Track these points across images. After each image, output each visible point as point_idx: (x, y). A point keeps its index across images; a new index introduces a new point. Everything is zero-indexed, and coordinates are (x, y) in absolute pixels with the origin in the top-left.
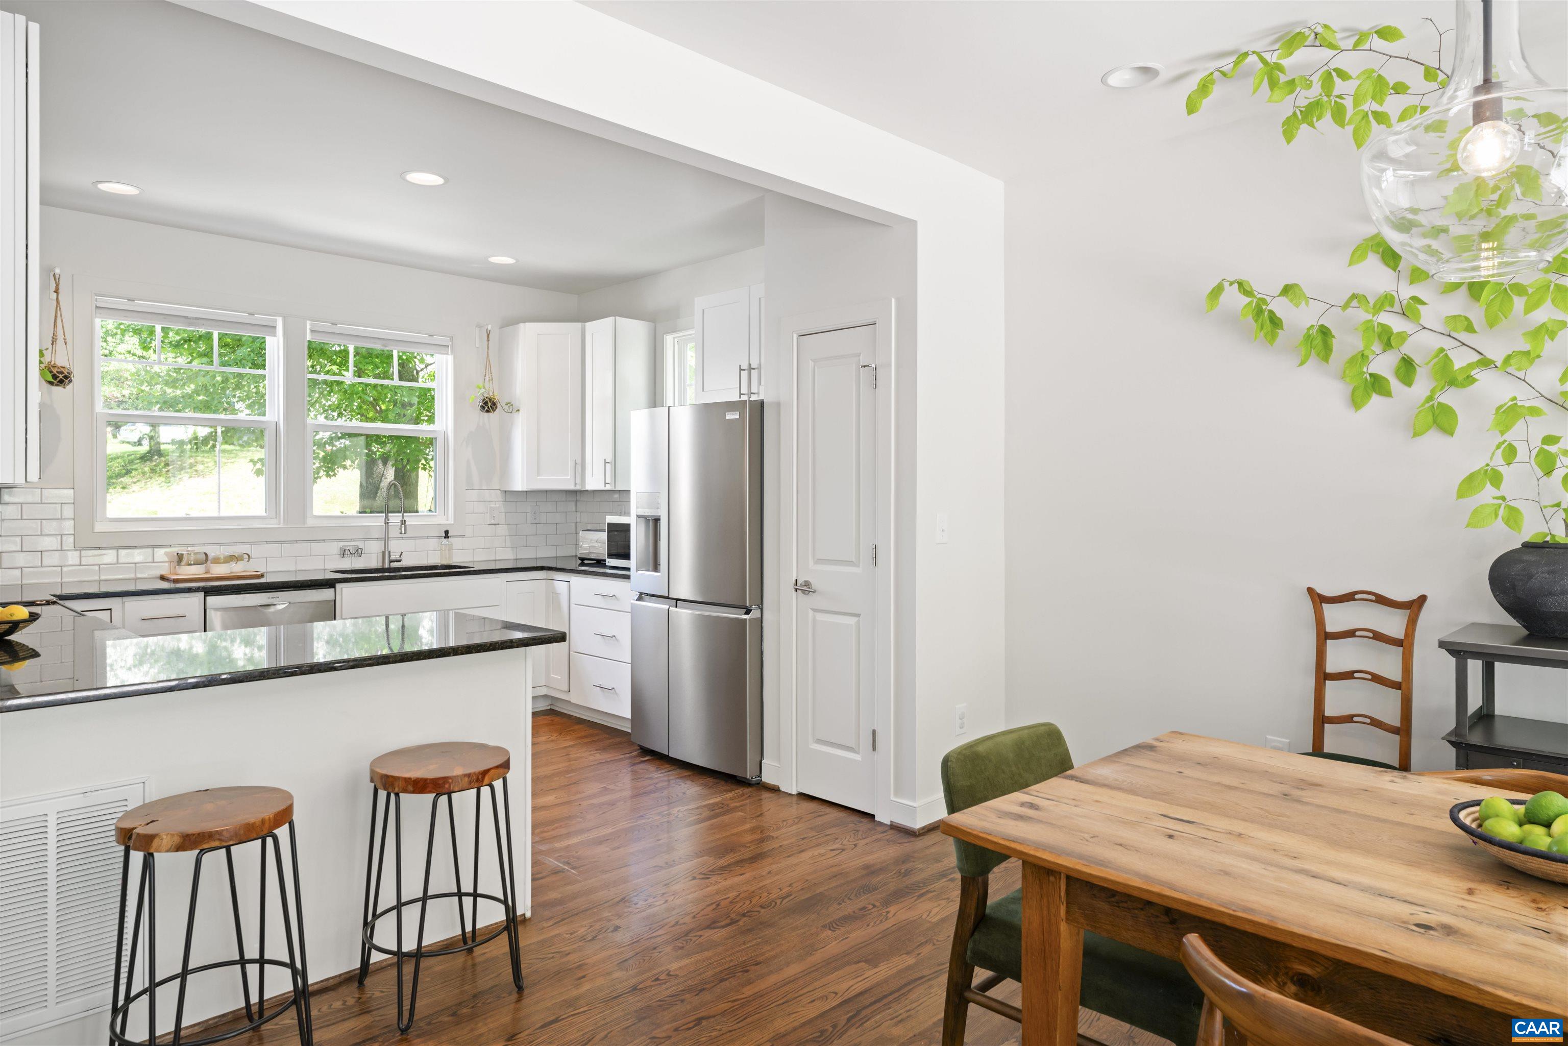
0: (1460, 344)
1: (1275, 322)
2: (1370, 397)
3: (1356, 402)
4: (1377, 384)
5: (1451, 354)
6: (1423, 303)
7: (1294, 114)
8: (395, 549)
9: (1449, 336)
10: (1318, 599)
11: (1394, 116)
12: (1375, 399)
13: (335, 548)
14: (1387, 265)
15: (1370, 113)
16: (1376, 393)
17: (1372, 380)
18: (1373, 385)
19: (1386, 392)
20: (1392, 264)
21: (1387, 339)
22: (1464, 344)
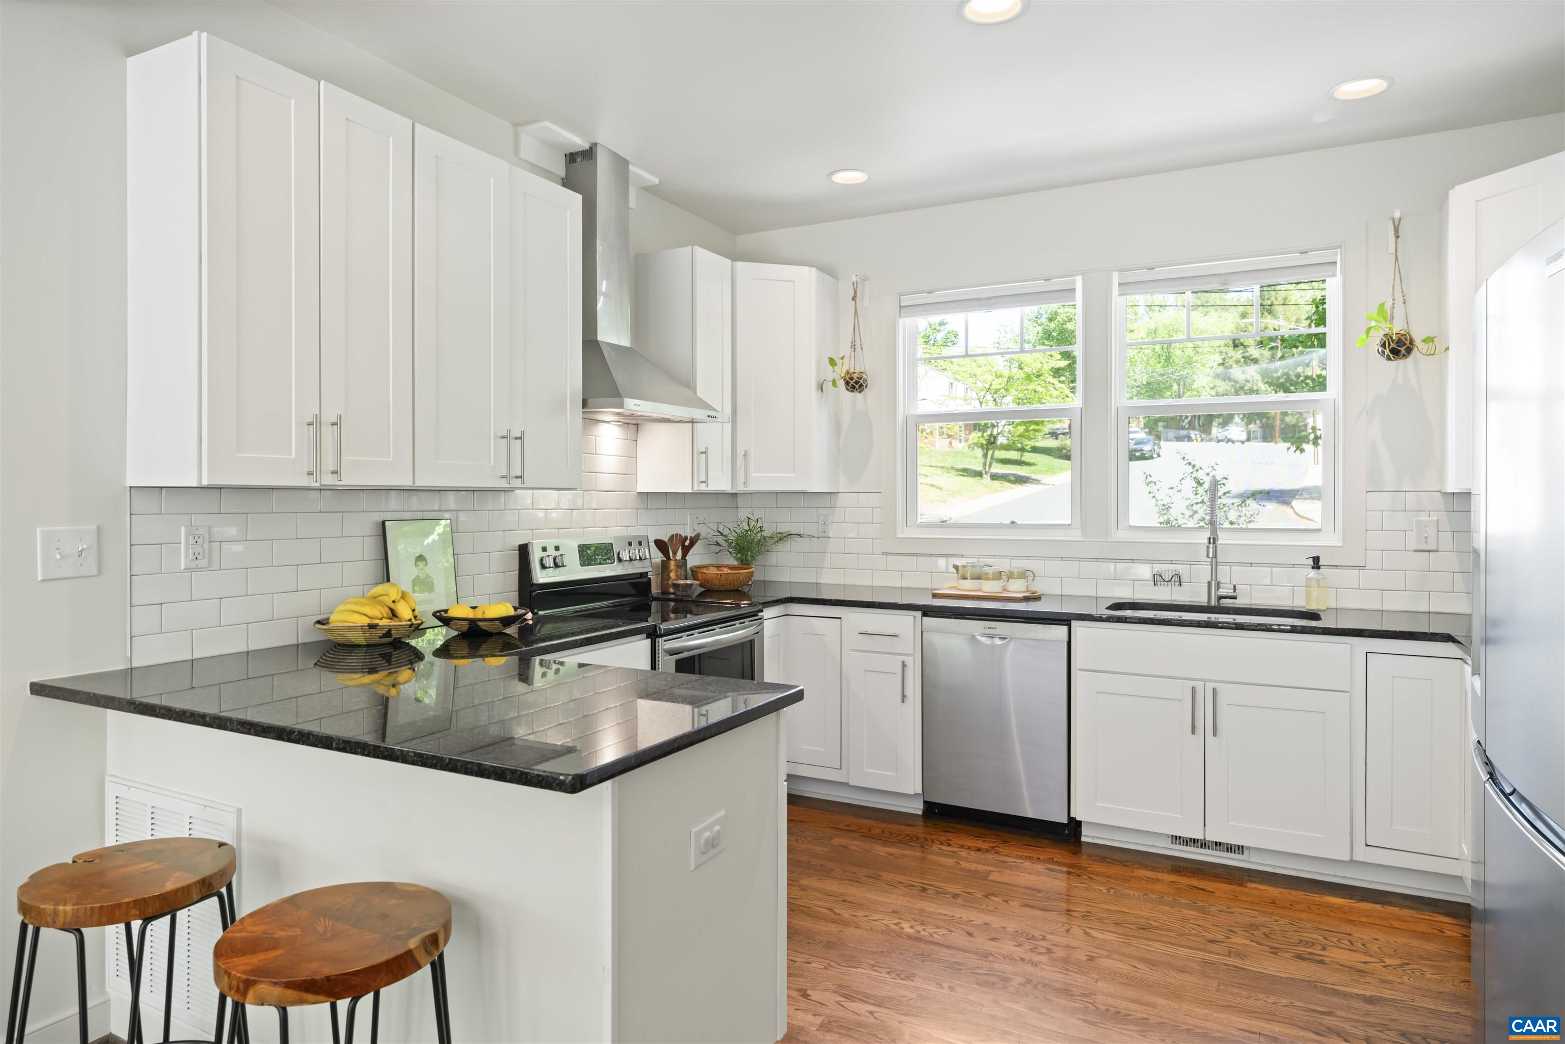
8: (1229, 577)
13: (1145, 571)
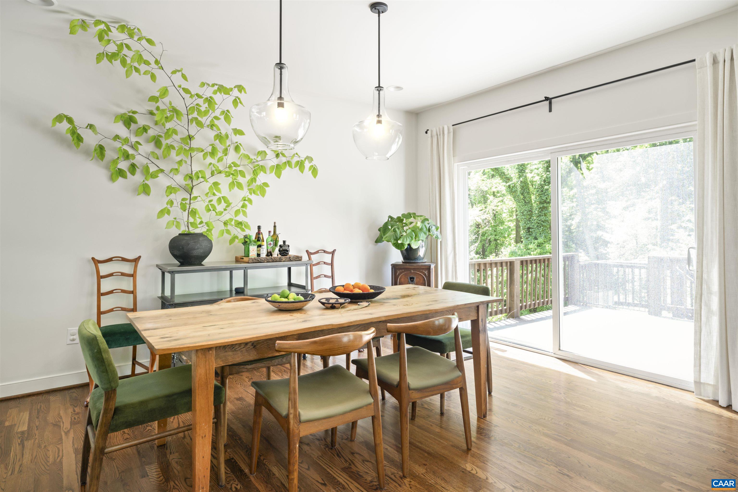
0: (151, 162)
1: (79, 139)
2: (118, 178)
3: (112, 179)
4: (121, 173)
5: (149, 165)
6: (141, 145)
7: (103, 52)
9: (148, 159)
10: (96, 262)
11: (142, 72)
12: (120, 179)
14: (126, 126)
15: (133, 66)
16: (121, 176)
17: (119, 171)
18: (119, 173)
19: (125, 177)
20: (128, 126)
21: (127, 156)
22: (153, 163)
